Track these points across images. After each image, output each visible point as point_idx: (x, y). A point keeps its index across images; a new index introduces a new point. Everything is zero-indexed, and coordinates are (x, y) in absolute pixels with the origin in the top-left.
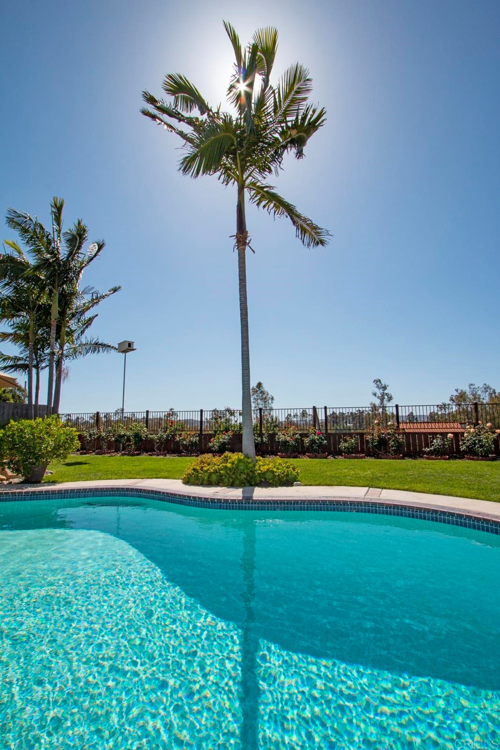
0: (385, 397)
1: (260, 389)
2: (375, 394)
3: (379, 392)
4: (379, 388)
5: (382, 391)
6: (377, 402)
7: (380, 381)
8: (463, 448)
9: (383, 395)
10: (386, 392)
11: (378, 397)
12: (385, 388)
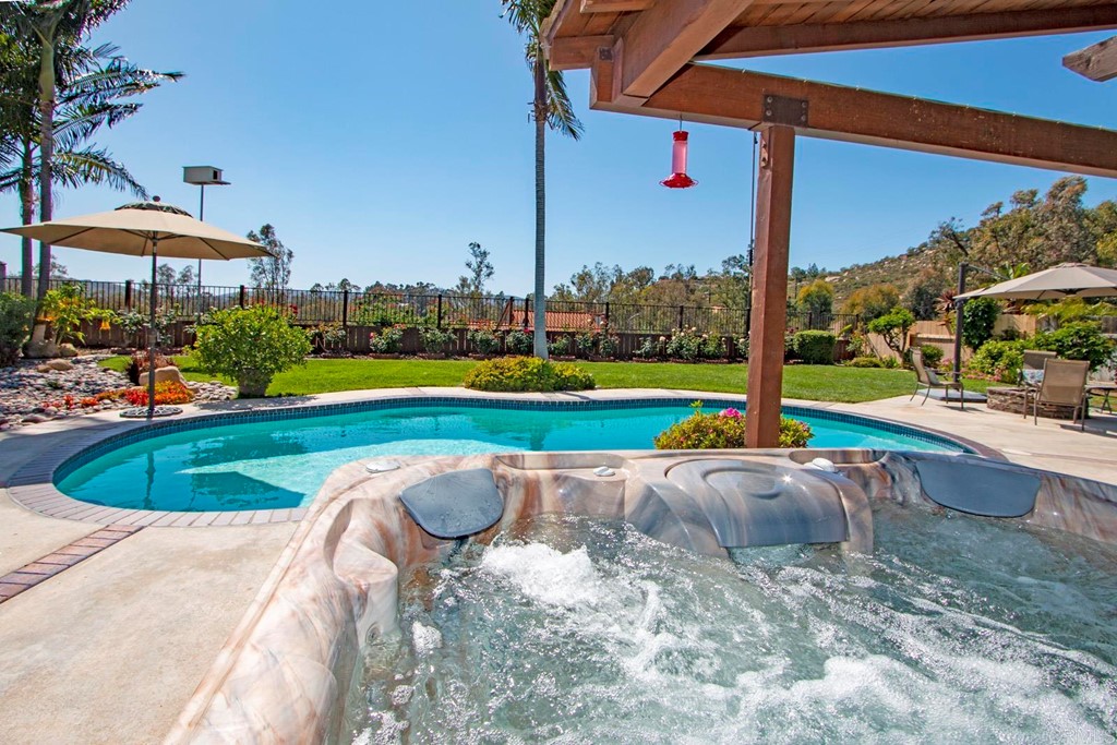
0: (483, 268)
1: (267, 237)
2: (469, 265)
4: (476, 256)
5: (479, 260)
7: (479, 246)
8: (669, 351)
9: (480, 265)
10: (485, 261)
11: (472, 269)
12: (485, 255)
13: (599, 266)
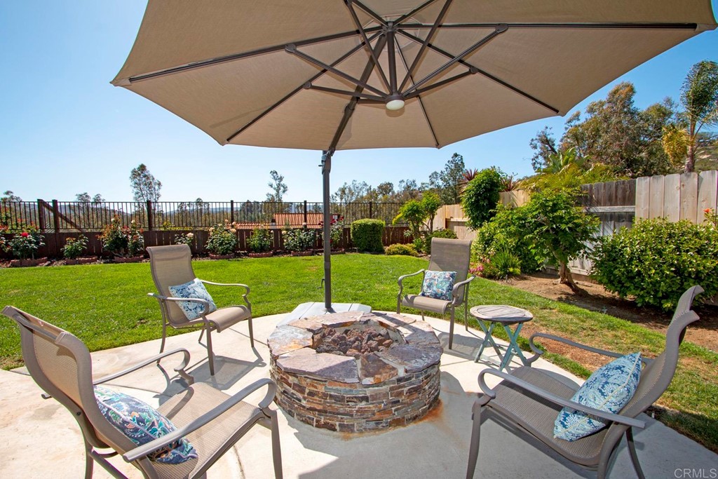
0: (281, 187)
1: (142, 172)
2: (271, 186)
3: (275, 184)
4: (276, 180)
5: (278, 182)
6: (274, 192)
7: (276, 173)
9: (279, 185)
10: (282, 183)
11: (275, 189)
12: (281, 179)
13: (354, 183)
